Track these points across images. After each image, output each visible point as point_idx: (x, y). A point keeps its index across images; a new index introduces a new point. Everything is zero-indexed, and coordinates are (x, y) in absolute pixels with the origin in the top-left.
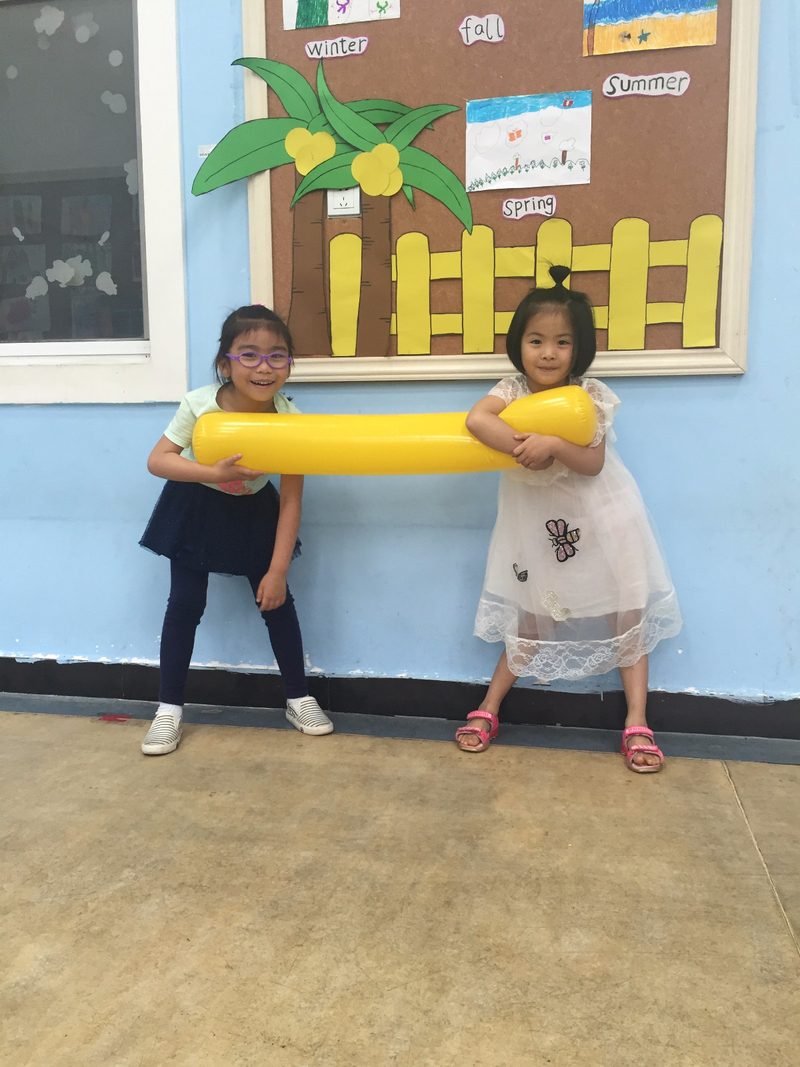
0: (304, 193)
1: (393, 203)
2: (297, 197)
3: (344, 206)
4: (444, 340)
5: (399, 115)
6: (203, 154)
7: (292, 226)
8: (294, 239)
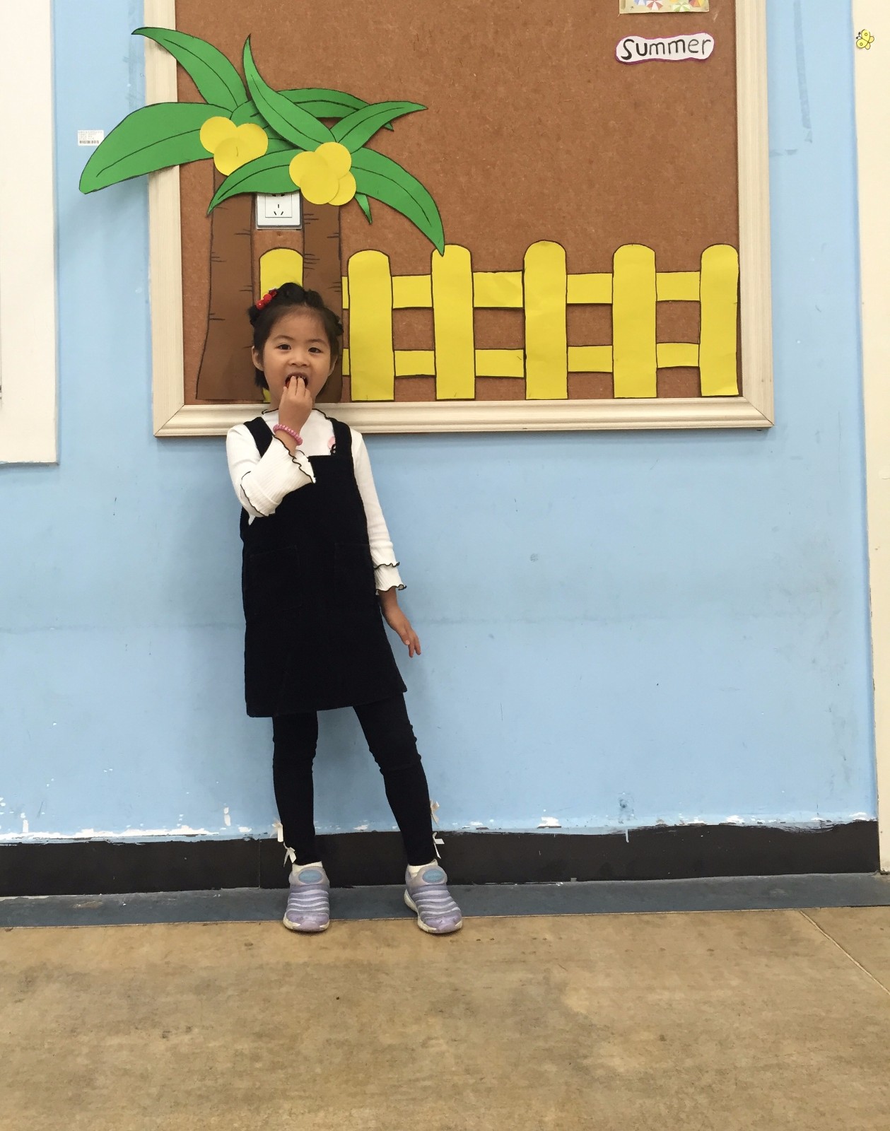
0: (224, 197)
1: (342, 215)
2: (216, 201)
3: (279, 215)
4: (412, 382)
5: (351, 110)
6: (84, 142)
7: (209, 236)
8: (211, 252)
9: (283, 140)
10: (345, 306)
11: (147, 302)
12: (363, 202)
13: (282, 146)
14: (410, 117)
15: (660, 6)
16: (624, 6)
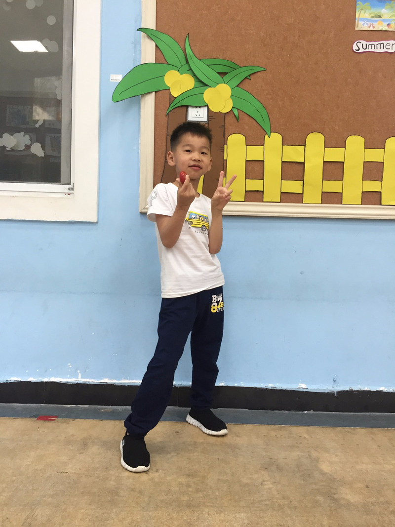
0: (174, 107)
1: (226, 117)
2: (170, 109)
3: (198, 116)
4: (253, 193)
5: (233, 69)
6: (113, 80)
7: (166, 124)
8: (167, 132)
9: (201, 82)
10: (225, 158)
11: (138, 153)
12: (236, 112)
13: (201, 85)
14: (259, 74)
15: (374, 27)
16: (358, 26)
